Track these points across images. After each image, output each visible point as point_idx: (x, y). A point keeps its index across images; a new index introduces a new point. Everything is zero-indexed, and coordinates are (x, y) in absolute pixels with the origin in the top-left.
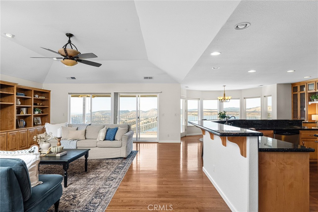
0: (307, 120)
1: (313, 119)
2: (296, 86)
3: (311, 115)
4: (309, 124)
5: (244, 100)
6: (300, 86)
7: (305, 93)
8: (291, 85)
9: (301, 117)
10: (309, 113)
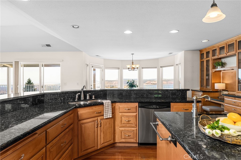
0: (211, 90)
1: (215, 88)
2: (203, 53)
3: (214, 84)
4: (212, 93)
5: (161, 68)
6: (206, 52)
7: (209, 60)
8: (199, 52)
9: (206, 86)
10: (213, 82)
